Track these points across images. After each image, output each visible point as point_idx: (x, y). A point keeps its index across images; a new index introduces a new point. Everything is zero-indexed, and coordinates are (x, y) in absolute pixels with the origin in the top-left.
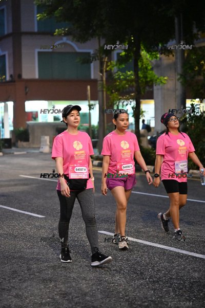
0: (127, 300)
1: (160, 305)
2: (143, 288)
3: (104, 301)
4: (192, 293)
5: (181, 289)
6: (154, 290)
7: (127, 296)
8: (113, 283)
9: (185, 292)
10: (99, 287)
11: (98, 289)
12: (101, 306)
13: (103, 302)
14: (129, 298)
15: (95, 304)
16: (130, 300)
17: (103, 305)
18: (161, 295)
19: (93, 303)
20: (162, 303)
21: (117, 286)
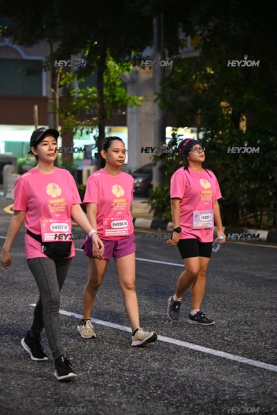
0: (56, 401)
1: (100, 406)
2: (81, 383)
3: (24, 400)
4: (147, 390)
5: (134, 384)
6: (96, 385)
7: (56, 394)
8: (40, 377)
9: (137, 388)
10: (19, 382)
11: (19, 385)
12: (19, 408)
13: (22, 403)
14: (59, 398)
15: (11, 406)
16: (61, 400)
17: (21, 407)
18: (103, 393)
19: (8, 404)
20: (103, 403)
21: (46, 380)
